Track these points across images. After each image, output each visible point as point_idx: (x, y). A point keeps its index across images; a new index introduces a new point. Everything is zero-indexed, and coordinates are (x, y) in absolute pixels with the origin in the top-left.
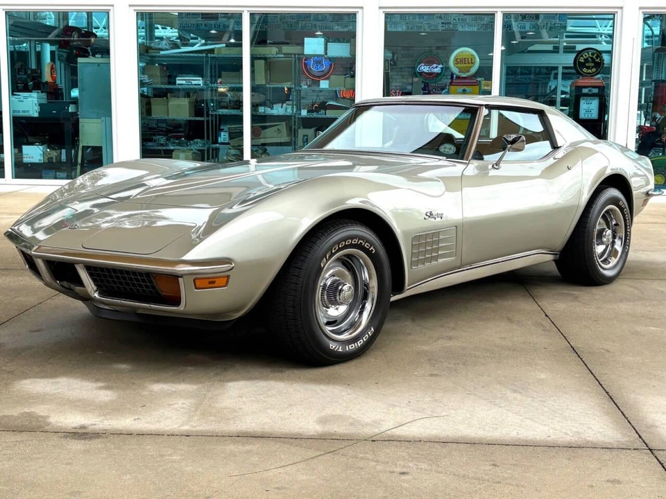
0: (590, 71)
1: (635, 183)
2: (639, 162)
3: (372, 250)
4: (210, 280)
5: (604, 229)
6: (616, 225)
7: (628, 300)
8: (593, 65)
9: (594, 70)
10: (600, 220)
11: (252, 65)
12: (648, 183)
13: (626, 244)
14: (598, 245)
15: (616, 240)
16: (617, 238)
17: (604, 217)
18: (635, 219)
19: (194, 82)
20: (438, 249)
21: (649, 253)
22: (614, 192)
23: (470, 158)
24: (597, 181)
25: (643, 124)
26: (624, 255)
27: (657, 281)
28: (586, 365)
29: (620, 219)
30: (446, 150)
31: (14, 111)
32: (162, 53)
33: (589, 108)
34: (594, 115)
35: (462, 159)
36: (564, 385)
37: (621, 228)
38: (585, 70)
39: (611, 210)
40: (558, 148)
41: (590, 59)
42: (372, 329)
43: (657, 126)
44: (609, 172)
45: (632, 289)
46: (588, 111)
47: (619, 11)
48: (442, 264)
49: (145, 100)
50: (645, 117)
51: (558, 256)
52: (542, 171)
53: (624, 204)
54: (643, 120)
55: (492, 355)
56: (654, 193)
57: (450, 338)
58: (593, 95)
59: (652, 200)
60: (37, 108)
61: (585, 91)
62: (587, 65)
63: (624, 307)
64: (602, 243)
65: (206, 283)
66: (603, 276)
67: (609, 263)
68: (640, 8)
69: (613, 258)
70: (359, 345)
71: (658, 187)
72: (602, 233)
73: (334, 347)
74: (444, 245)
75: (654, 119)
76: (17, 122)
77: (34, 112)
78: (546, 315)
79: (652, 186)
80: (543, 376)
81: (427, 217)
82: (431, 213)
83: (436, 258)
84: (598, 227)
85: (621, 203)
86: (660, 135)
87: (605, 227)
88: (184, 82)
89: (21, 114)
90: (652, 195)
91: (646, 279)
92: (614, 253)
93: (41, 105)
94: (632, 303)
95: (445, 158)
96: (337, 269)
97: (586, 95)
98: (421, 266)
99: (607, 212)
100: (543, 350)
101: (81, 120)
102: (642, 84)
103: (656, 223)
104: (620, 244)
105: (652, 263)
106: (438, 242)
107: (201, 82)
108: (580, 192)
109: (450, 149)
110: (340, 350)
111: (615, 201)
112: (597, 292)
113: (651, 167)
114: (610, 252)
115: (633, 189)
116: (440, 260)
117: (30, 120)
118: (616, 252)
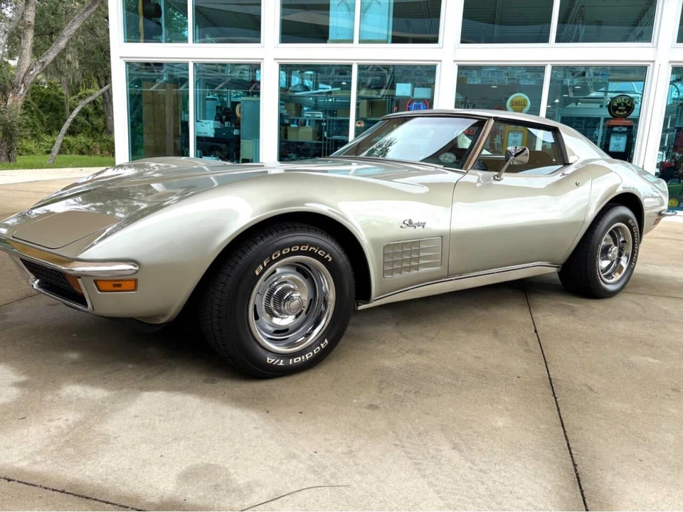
0: (621, 113)
1: (647, 203)
2: (657, 185)
3: (328, 258)
4: (114, 283)
5: (611, 245)
6: (623, 242)
7: (628, 319)
8: (624, 108)
9: (625, 112)
10: (607, 236)
11: (358, 104)
12: (662, 204)
13: (633, 260)
14: (603, 260)
15: (622, 258)
16: (624, 254)
17: (611, 233)
18: (644, 237)
19: (317, 115)
20: (419, 259)
21: (657, 267)
22: (624, 211)
23: (469, 168)
24: (606, 199)
25: (664, 160)
26: (629, 271)
27: (662, 298)
28: (558, 410)
29: (628, 236)
30: (446, 159)
31: (198, 133)
32: (296, 94)
33: (618, 143)
34: (622, 149)
35: (461, 168)
36: (522, 442)
37: (629, 245)
38: (617, 112)
39: (620, 227)
40: (569, 164)
41: (622, 104)
42: (326, 341)
43: (676, 162)
44: (620, 190)
45: (634, 306)
46: (617, 145)
47: (651, 64)
48: (424, 273)
49: (283, 128)
50: (666, 156)
51: (560, 269)
52: (548, 186)
53: (633, 222)
54: (665, 158)
55: (454, 382)
56: (666, 213)
57: (421, 352)
58: (623, 133)
59: (664, 219)
60: (213, 131)
61: (615, 129)
62: (620, 108)
63: (621, 327)
64: (607, 259)
65: (110, 286)
66: (605, 291)
67: (613, 278)
68: (670, 62)
69: (617, 274)
70: (307, 358)
71: (671, 208)
72: (608, 249)
73: (273, 360)
74: (426, 254)
75: (674, 157)
76: (199, 140)
77: (211, 134)
78: (536, 331)
79: (665, 207)
80: (500, 423)
81: (404, 226)
82: (410, 222)
83: (417, 268)
84: (603, 243)
85: (630, 221)
86: (678, 170)
87: (612, 243)
88: (309, 115)
89: (202, 135)
90: (665, 215)
91: (651, 295)
92: (619, 269)
93: (216, 129)
94: (631, 323)
95: (442, 166)
96: (290, 276)
97: (616, 132)
98: (397, 276)
99: (616, 229)
100: (515, 378)
101: (242, 141)
102: (665, 131)
103: (667, 238)
104: (626, 260)
105: (658, 278)
106: (418, 251)
107: (321, 116)
108: (587, 209)
109: (450, 158)
110: (281, 364)
111: (624, 219)
112: (596, 306)
113: (666, 189)
114: (615, 268)
115: (645, 209)
116: (422, 270)
117: (208, 139)
118: (621, 268)
